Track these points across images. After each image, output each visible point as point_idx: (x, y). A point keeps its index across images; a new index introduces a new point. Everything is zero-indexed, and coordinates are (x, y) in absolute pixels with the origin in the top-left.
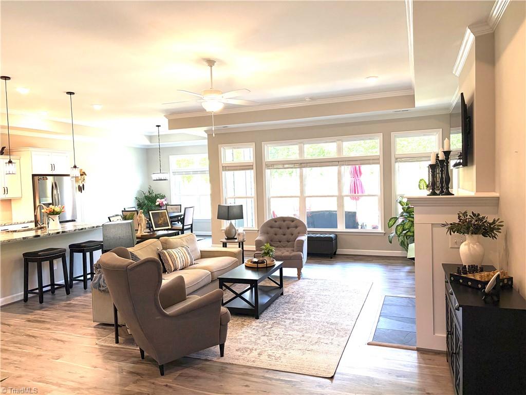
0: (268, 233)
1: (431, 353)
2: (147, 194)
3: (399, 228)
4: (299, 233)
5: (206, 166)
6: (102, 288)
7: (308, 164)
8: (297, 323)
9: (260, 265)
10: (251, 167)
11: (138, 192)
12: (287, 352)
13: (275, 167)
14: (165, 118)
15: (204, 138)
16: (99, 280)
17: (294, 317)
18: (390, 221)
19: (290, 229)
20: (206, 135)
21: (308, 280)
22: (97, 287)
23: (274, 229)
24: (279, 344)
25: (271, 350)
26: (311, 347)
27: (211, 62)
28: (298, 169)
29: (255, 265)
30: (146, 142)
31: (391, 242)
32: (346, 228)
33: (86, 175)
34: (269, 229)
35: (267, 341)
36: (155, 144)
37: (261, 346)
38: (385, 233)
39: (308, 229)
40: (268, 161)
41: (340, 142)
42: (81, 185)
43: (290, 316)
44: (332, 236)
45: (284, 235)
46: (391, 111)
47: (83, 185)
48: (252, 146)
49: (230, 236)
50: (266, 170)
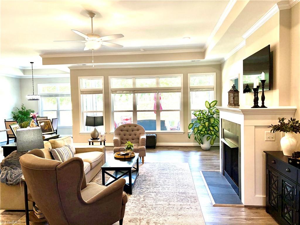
0: (120, 135)
1: (254, 208)
2: (21, 110)
3: (195, 129)
4: (140, 134)
5: (68, 91)
6: (9, 182)
7: (139, 91)
8: (159, 195)
9: (127, 157)
10: (101, 92)
11: (14, 108)
12: (166, 219)
13: (118, 92)
14: (40, 56)
15: (67, 73)
16: (6, 176)
17: (155, 191)
18: (189, 125)
19: (134, 132)
20: (69, 71)
21: (148, 164)
22: (5, 181)
23: (124, 132)
24: (156, 212)
25: (154, 218)
26: (180, 213)
27: (92, 14)
28: (132, 94)
29: (123, 157)
30: (21, 74)
31: (189, 138)
32: (161, 130)
34: (120, 131)
35: (147, 211)
36: (29, 76)
37: (145, 216)
38: (184, 133)
39: (146, 131)
40: (112, 88)
41: (158, 78)
43: (151, 190)
44: (154, 135)
45: (130, 135)
46: (190, 61)
48: (101, 79)
49: (95, 138)
50: (111, 94)
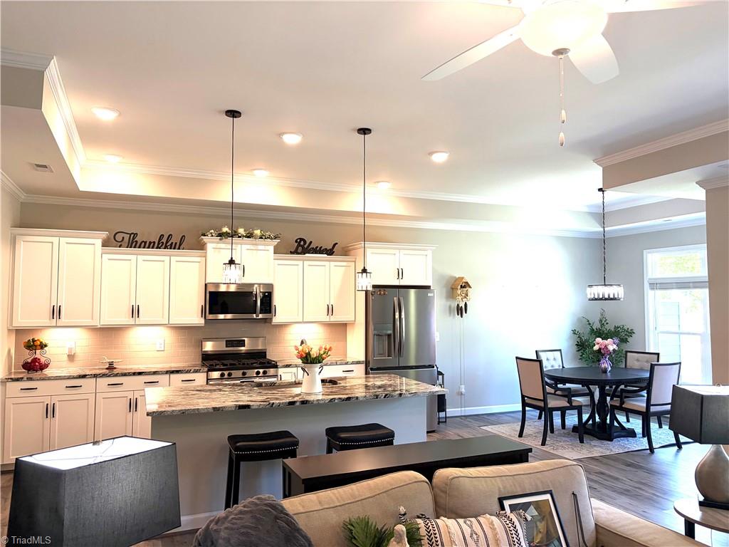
2: (597, 325)
11: (579, 320)
33: (470, 287)
42: (462, 305)
47: (466, 305)
